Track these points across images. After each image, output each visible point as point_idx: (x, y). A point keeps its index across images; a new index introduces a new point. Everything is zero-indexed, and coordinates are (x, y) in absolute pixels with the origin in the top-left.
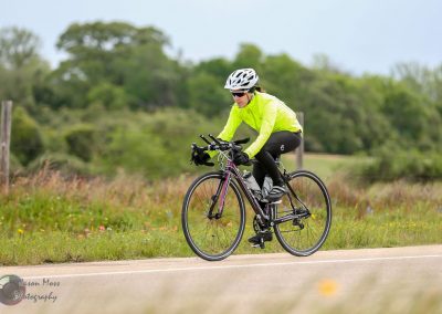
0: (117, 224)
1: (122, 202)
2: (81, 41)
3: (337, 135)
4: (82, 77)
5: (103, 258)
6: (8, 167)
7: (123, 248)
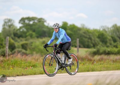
1: (35, 61)
2: (24, 22)
3: (87, 43)
4: (25, 30)
5: (31, 75)
6: (8, 52)
7: (36, 72)
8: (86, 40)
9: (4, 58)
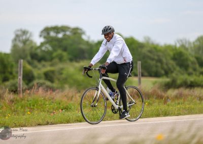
0: (67, 109)
1: (68, 100)
4: (50, 48)
5: (61, 123)
7: (70, 118)
8: (153, 63)
9: (16, 96)
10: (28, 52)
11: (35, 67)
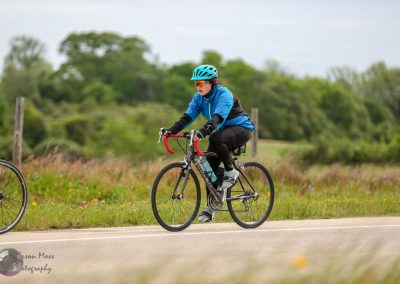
1: (112, 180)
4: (79, 76)
5: (97, 225)
6: (21, 150)
7: (114, 217)
8: (281, 112)
10: (35, 83)
11: (48, 113)
